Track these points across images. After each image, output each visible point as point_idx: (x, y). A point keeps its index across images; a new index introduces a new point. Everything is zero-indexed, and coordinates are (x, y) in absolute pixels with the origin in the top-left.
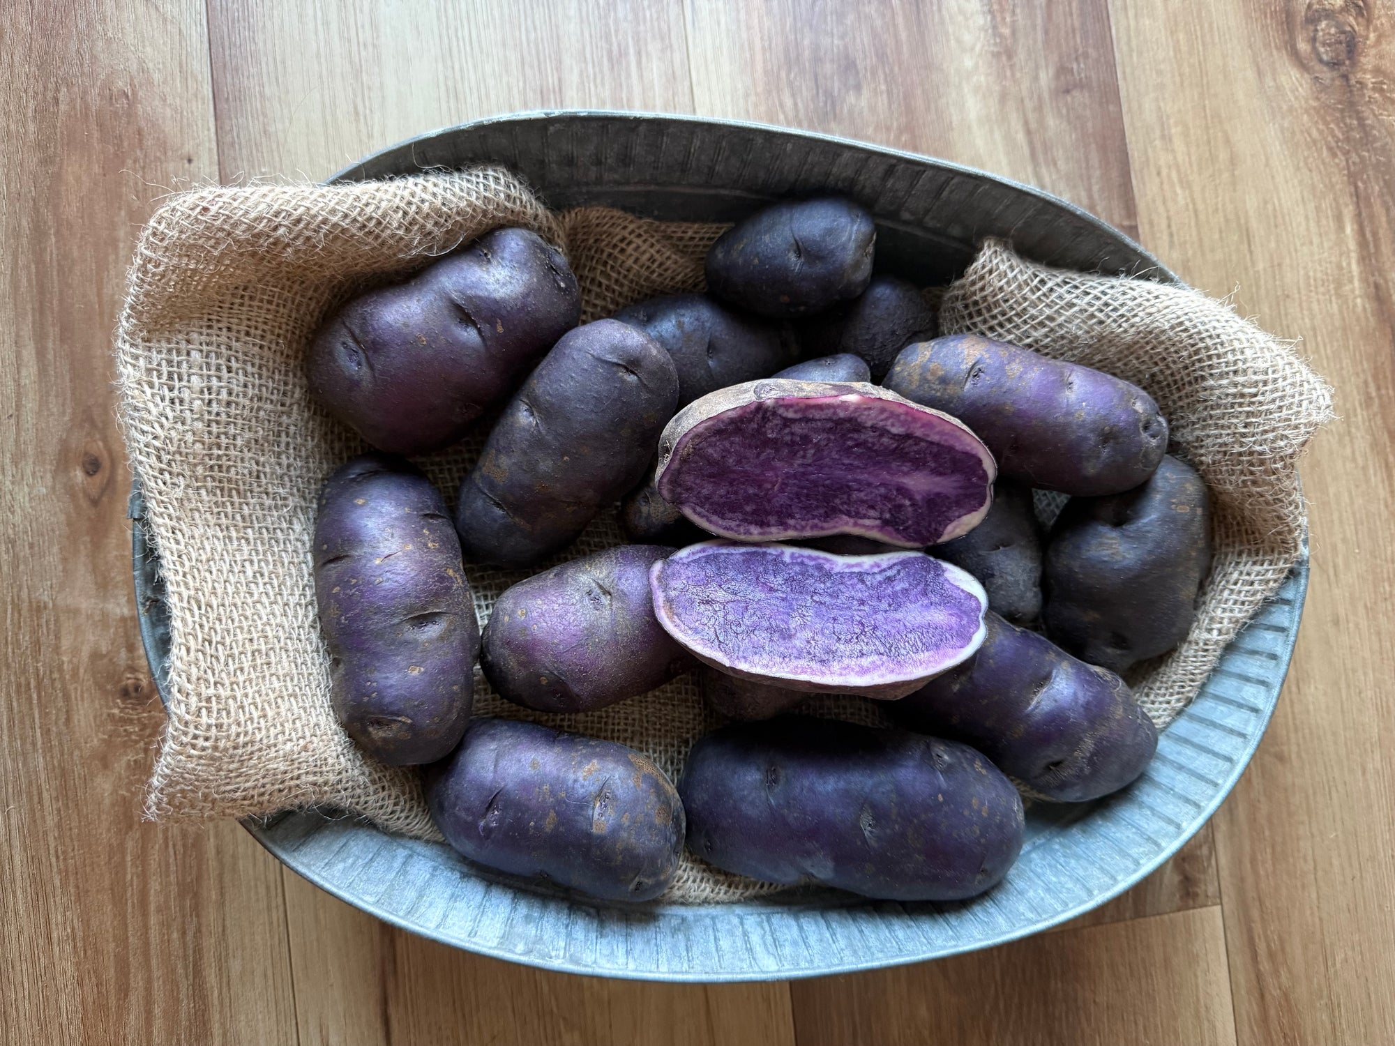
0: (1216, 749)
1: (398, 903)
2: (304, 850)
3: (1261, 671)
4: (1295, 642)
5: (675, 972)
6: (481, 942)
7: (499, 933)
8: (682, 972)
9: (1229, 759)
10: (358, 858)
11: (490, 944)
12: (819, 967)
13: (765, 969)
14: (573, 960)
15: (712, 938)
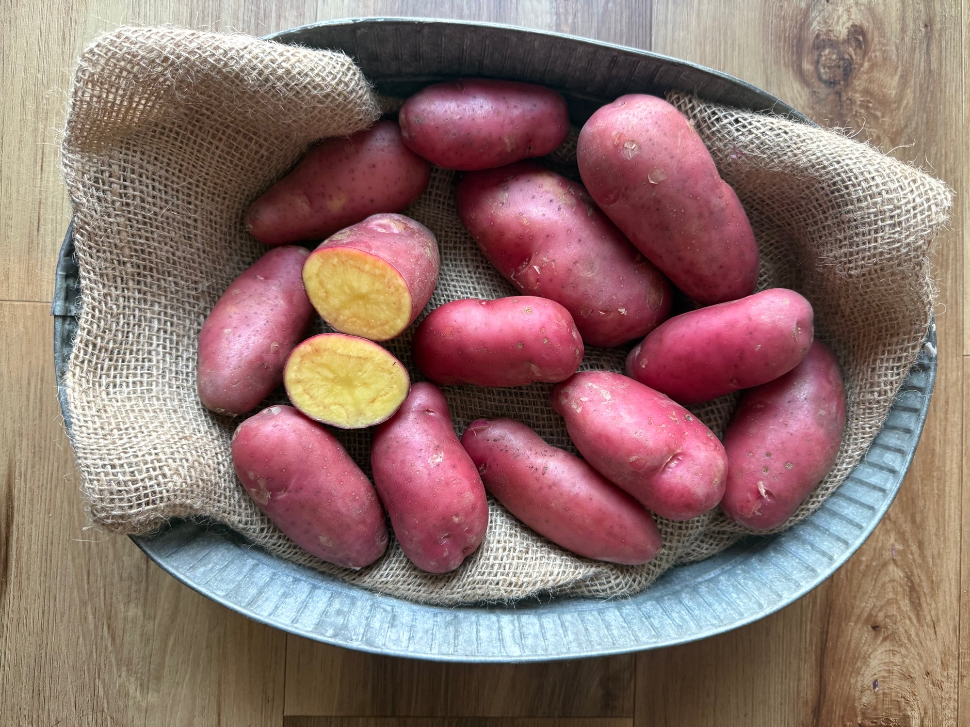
0: (863, 500)
1: (242, 597)
2: (175, 556)
3: (899, 442)
4: (925, 420)
5: (443, 654)
6: (301, 627)
7: (315, 621)
8: (449, 654)
9: (871, 508)
10: (216, 564)
11: (307, 629)
12: (551, 654)
13: (511, 654)
14: (368, 643)
15: (475, 630)
